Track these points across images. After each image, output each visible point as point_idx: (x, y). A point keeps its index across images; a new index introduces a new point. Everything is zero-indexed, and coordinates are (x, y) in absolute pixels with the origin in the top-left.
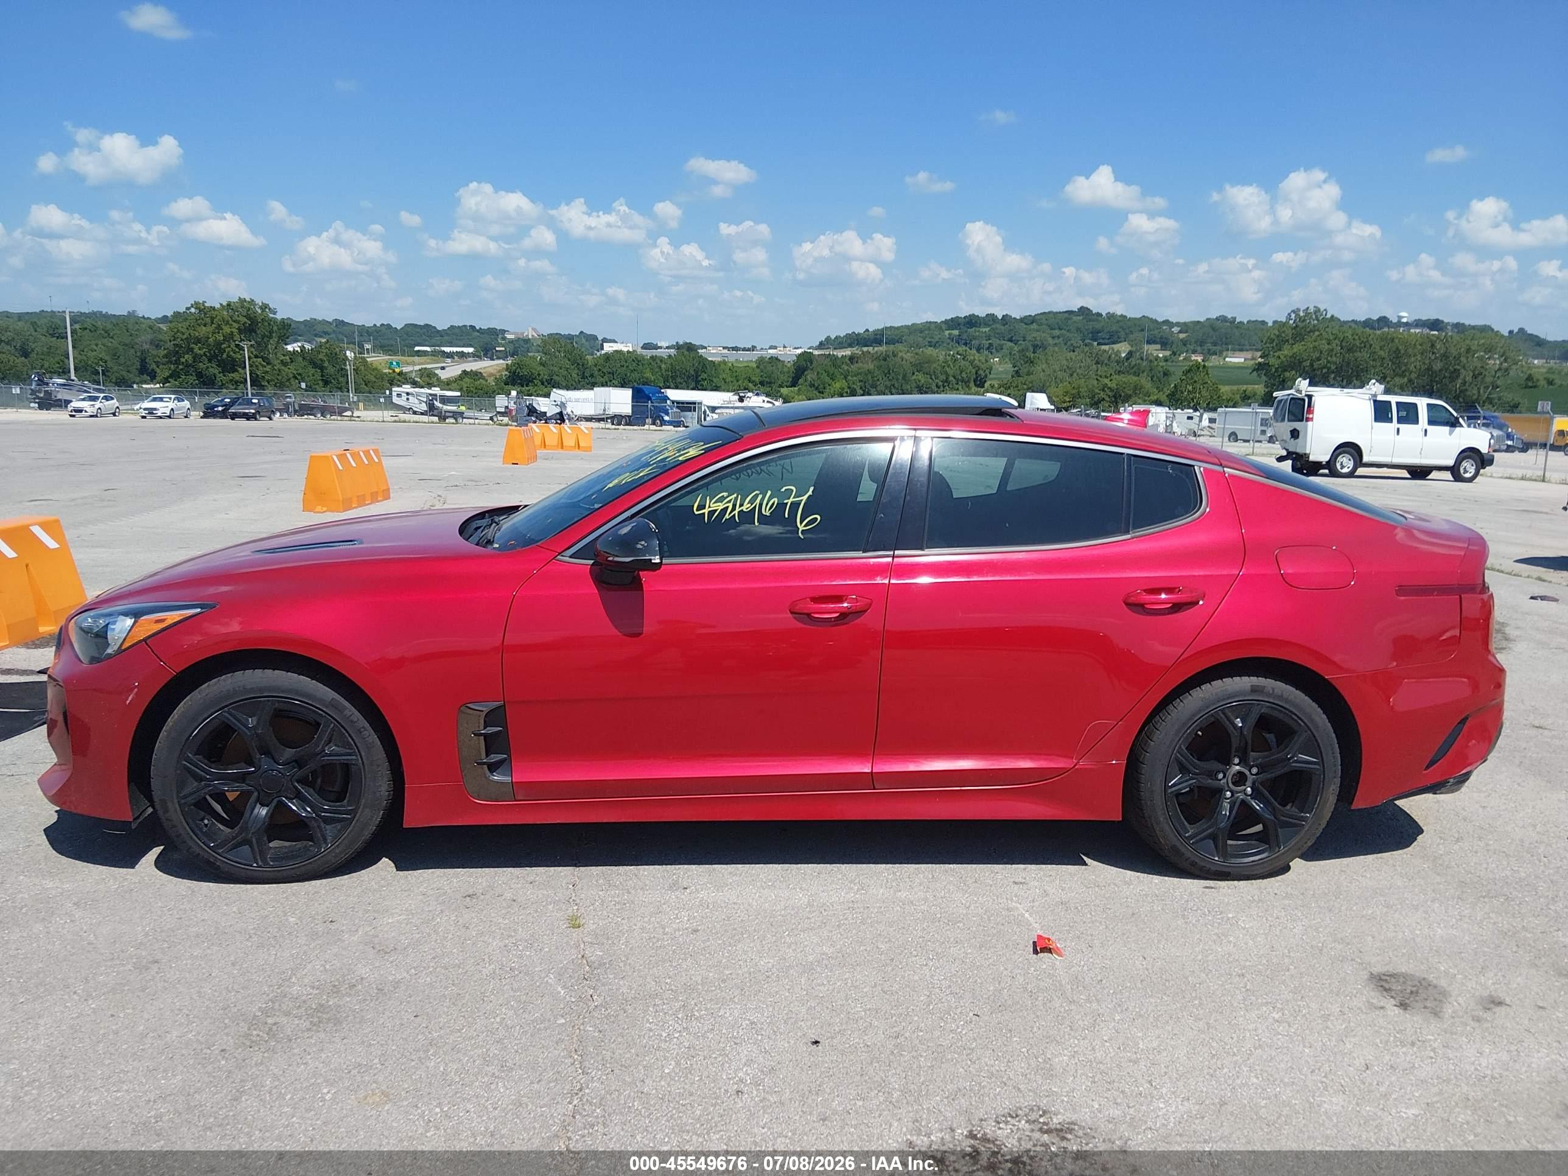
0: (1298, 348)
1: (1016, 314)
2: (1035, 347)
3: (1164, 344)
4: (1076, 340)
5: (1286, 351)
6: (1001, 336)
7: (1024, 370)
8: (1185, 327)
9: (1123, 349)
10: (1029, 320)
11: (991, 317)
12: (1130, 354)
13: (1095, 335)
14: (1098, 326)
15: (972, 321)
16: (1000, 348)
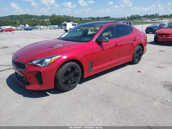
0: (54, 19)
1: (18, 15)
2: (22, 19)
3: (38, 18)
4: (27, 18)
5: (53, 19)
6: (17, 18)
7: (21, 22)
8: (39, 16)
9: (33, 19)
10: (20, 16)
11: (15, 15)
12: (34, 20)
13: (29, 17)
14: (29, 16)
15: (12, 16)
16: (17, 19)
